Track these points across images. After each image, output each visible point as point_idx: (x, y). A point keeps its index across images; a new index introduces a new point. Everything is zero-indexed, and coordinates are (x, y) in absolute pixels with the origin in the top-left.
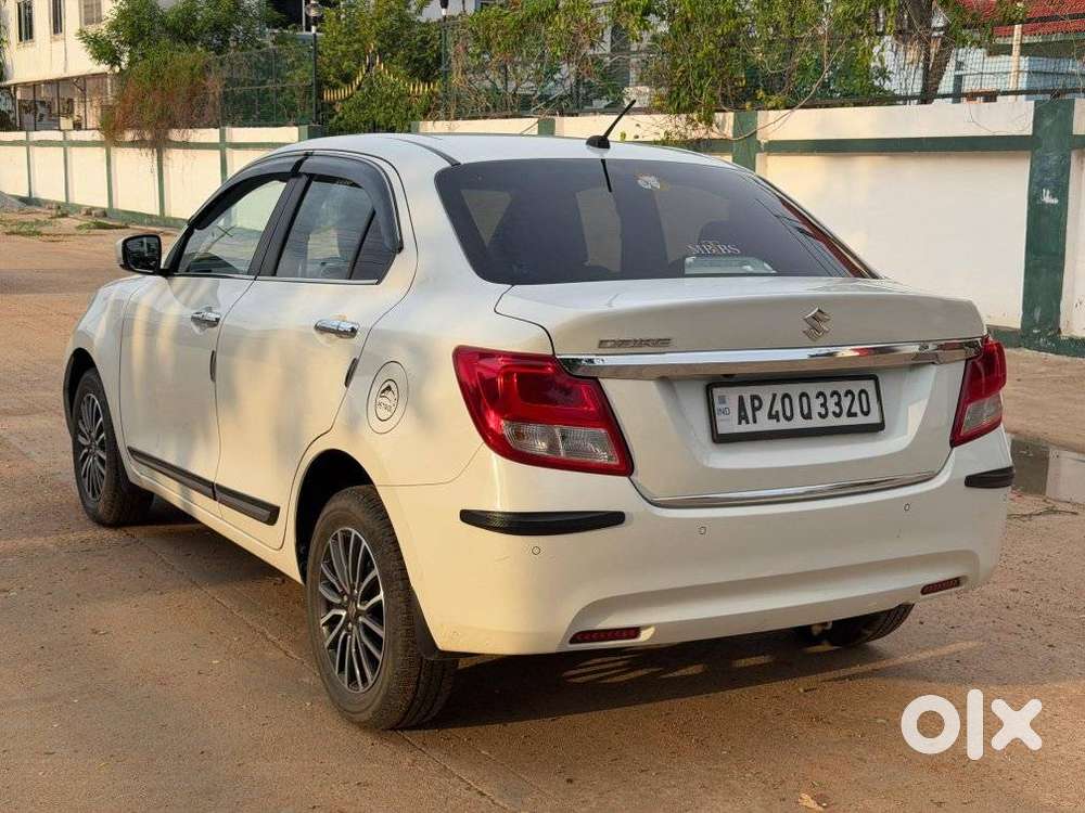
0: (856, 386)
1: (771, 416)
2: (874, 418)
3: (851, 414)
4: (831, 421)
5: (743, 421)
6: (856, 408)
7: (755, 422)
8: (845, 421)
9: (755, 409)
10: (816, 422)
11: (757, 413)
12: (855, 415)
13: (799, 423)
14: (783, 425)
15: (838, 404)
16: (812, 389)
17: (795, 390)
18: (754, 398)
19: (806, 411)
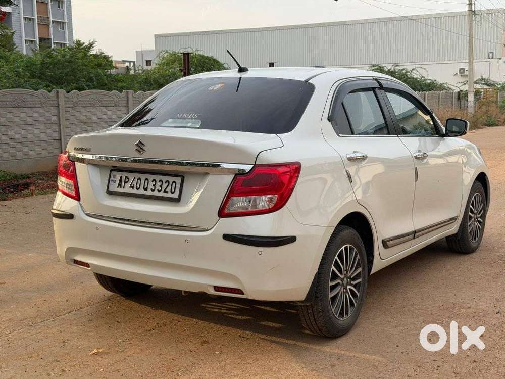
0: (171, 179)
1: (131, 187)
2: (176, 195)
3: (165, 192)
4: (156, 193)
5: (120, 187)
6: (169, 189)
7: (124, 188)
8: (162, 194)
9: (125, 182)
10: (149, 193)
11: (126, 184)
12: (167, 192)
13: (141, 191)
14: (135, 191)
15: (161, 186)
16: (151, 177)
17: (143, 177)
18: (127, 177)
19: (146, 187)
